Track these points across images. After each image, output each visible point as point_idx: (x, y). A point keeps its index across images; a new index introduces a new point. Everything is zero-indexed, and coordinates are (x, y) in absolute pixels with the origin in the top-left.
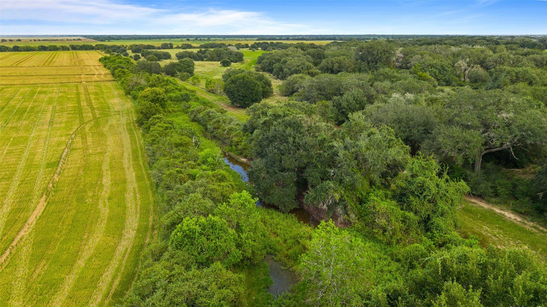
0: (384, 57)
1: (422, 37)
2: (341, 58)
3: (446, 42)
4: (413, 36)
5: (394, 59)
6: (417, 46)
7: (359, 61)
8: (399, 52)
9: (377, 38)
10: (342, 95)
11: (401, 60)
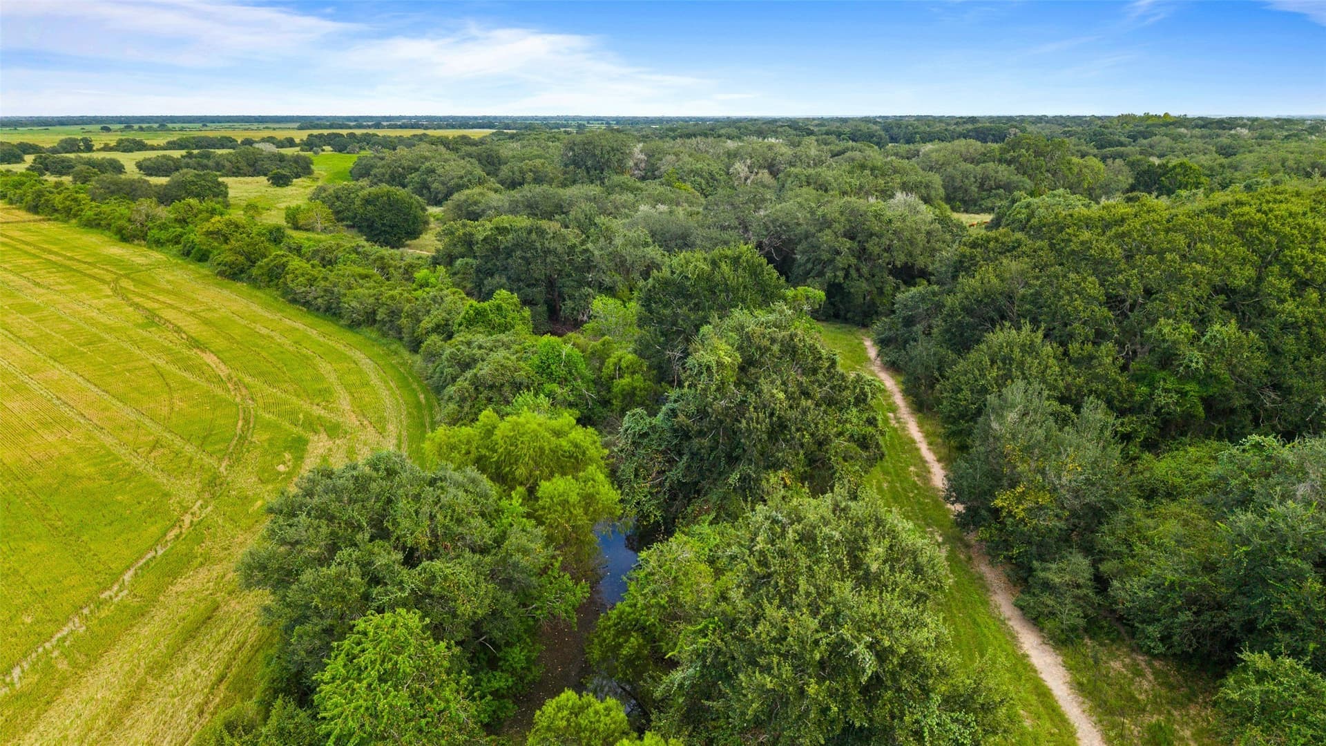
0: (614, 159)
1: (677, 121)
2: (538, 162)
3: (722, 131)
4: (660, 120)
5: (631, 163)
6: (668, 139)
7: (572, 167)
8: (638, 151)
9: (585, 123)
10: (566, 213)
11: (643, 165)
